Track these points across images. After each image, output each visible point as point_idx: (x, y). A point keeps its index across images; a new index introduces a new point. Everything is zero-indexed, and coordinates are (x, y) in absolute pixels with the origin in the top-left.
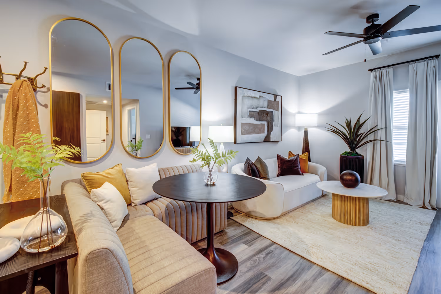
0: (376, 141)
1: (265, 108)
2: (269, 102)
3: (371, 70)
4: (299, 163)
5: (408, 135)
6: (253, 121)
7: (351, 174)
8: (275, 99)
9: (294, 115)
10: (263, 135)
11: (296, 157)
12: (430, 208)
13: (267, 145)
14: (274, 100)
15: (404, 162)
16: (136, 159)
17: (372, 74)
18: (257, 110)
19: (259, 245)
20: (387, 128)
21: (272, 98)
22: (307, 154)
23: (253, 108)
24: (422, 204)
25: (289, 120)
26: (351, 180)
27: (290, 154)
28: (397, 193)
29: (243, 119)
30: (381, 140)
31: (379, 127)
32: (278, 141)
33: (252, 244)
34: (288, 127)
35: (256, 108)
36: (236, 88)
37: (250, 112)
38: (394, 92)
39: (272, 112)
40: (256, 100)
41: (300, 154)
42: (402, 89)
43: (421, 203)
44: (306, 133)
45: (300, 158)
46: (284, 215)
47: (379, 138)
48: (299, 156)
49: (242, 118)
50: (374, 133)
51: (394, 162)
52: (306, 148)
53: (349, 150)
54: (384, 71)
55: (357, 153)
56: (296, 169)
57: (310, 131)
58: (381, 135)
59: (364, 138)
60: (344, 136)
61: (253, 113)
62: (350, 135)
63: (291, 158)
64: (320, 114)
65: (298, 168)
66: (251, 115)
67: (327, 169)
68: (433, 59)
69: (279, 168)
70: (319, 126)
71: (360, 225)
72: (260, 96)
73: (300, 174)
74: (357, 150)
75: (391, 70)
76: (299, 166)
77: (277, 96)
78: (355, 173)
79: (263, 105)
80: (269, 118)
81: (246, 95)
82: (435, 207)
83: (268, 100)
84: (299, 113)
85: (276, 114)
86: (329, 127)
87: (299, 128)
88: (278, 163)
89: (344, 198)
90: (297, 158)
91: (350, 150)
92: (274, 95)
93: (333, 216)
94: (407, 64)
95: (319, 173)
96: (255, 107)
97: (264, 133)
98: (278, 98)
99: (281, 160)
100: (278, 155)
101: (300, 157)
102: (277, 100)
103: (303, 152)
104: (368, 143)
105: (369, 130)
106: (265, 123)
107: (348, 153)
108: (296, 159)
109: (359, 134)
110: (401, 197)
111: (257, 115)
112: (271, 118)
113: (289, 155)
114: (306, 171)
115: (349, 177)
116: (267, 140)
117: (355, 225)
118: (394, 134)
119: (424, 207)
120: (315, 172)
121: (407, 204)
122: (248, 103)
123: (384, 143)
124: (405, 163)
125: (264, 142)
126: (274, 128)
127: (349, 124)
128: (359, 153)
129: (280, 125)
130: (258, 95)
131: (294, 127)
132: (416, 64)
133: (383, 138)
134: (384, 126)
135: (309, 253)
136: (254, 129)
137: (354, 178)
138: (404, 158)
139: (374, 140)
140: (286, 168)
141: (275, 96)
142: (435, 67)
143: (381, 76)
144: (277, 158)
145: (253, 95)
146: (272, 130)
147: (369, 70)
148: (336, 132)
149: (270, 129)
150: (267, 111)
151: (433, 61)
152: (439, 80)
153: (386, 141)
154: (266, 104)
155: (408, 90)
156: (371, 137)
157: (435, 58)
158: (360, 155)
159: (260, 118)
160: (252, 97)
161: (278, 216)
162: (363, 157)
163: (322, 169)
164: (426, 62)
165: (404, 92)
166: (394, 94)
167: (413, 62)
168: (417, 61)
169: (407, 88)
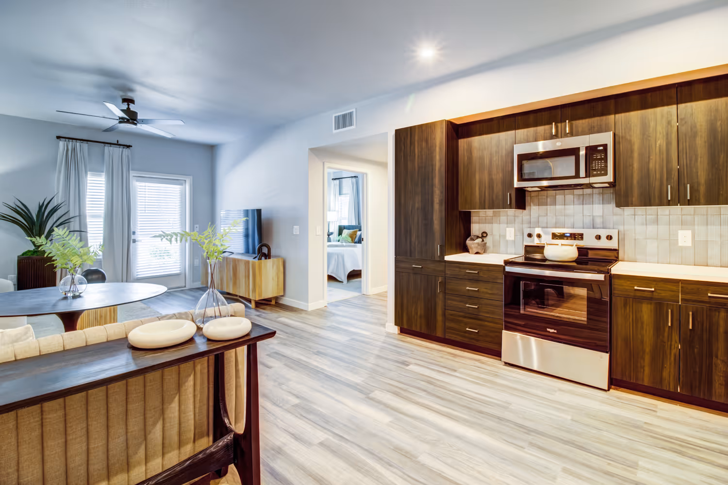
3: (58, 137)
17: (61, 143)
20: (81, 217)
31: (72, 215)
38: (89, 173)
42: (97, 171)
54: (78, 144)
75: (85, 145)
94: (103, 144)
124: (101, 257)
132: (111, 148)
134: (77, 214)
142: (128, 157)
143: (74, 149)
151: (126, 149)
152: (132, 170)
155: (104, 174)
164: (121, 149)
165: (100, 176)
166: (89, 176)
167: (109, 145)
168: (112, 145)
169: (103, 172)
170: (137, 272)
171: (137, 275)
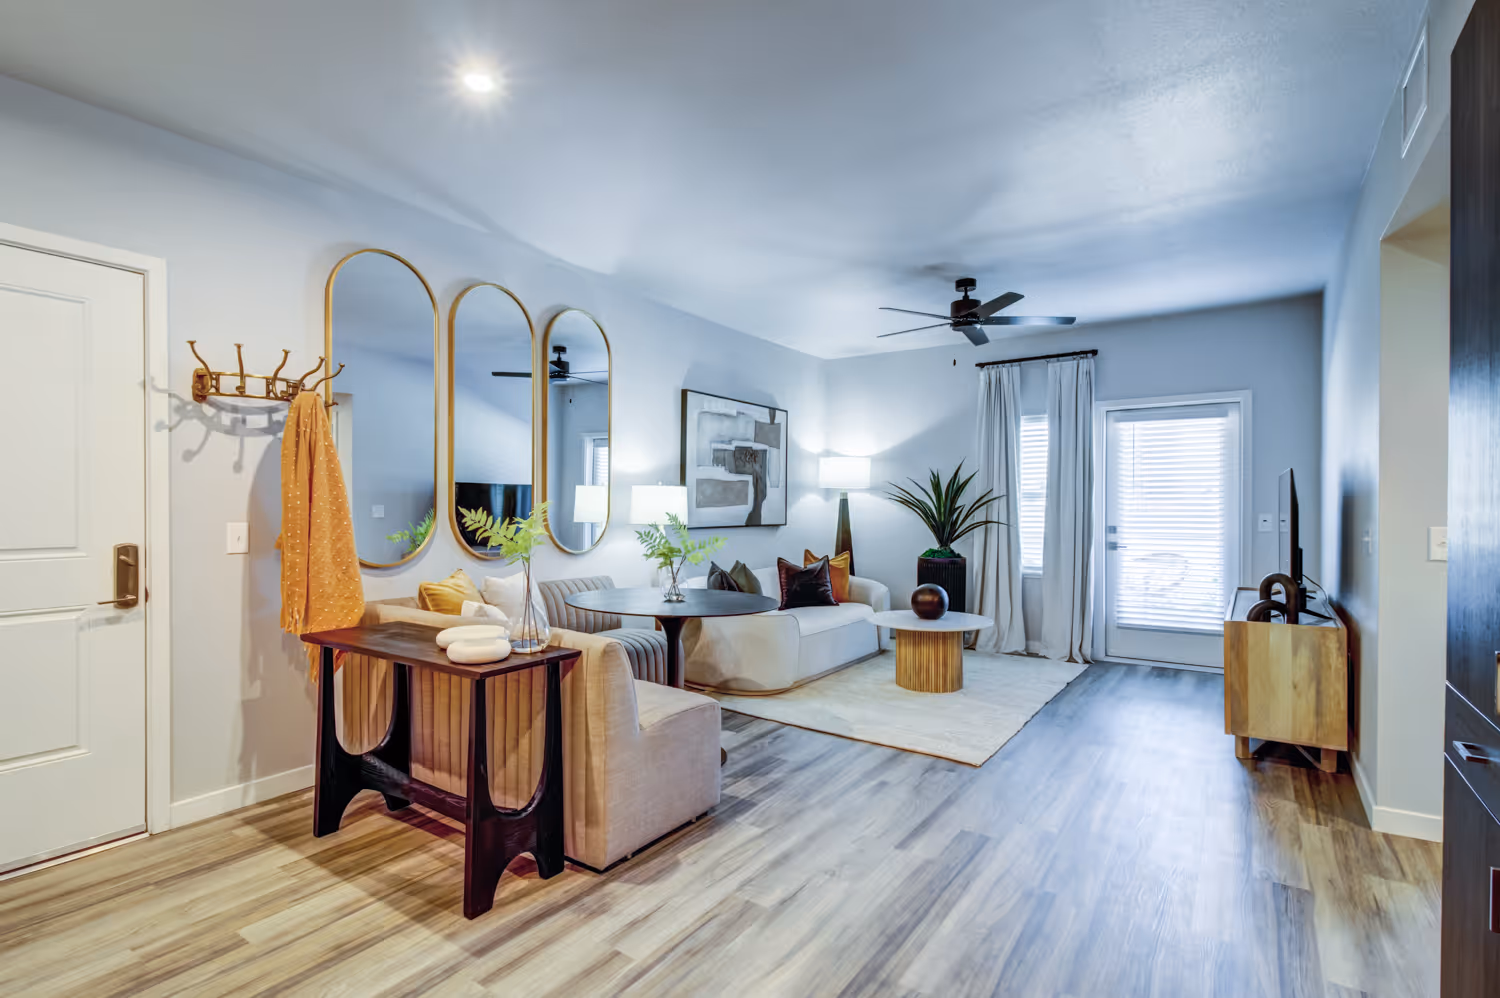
0: (989, 525)
1: (747, 440)
2: (758, 425)
3: (981, 365)
4: (828, 577)
5: (1046, 516)
6: (721, 474)
7: (933, 592)
8: (773, 417)
9: (816, 458)
10: (745, 509)
11: (821, 563)
12: (1080, 660)
13: (752, 532)
14: (769, 422)
15: (1038, 569)
16: (477, 561)
17: (983, 374)
18: (732, 447)
19: (755, 729)
20: (1009, 495)
21: (764, 416)
22: (846, 555)
23: (722, 442)
24: (1069, 655)
25: (804, 472)
26: (930, 603)
27: (808, 555)
28: (1027, 638)
29: (701, 468)
30: (998, 523)
31: (995, 494)
32: (777, 526)
33: (743, 730)
34: (803, 489)
35: (730, 442)
36: (684, 393)
37: (716, 450)
38: (1023, 419)
39: (765, 451)
40: (727, 423)
41: (832, 556)
42: (1034, 413)
43: (1066, 652)
44: (844, 504)
45: (832, 566)
46: (799, 685)
47: (996, 520)
48: (828, 561)
49: (699, 466)
50: (985, 506)
51: (1022, 570)
52: (845, 544)
53: (936, 546)
54: (1004, 370)
55: (952, 552)
56: (823, 592)
57: (851, 497)
58: (997, 511)
59: (967, 517)
60: (926, 515)
61: (721, 454)
62: (938, 509)
63: (810, 566)
64: (876, 460)
65: (825, 588)
66: (718, 459)
67: (890, 590)
68: (1087, 357)
69: (782, 590)
70: (873, 489)
71: (945, 691)
72: (739, 413)
73: (832, 604)
74: (954, 546)
75: (1016, 369)
76: (829, 584)
77: (777, 412)
78: (940, 588)
79: (743, 435)
80: (757, 467)
81: (706, 409)
82: (1089, 659)
83: (756, 422)
84: (828, 453)
85: (774, 457)
86: (896, 491)
87: (828, 493)
88: (780, 578)
89: (917, 637)
90: (824, 564)
91: (938, 546)
92: (770, 408)
93: (898, 682)
94: (1043, 361)
95: (873, 600)
96: (727, 439)
97: (746, 503)
98: (780, 417)
99: (785, 570)
100: (780, 559)
101: (831, 563)
102: (776, 421)
103: (838, 553)
104: (975, 530)
105: (978, 498)
106: (749, 478)
107: (933, 552)
108: (821, 569)
109: (957, 506)
110: (1035, 647)
111: (732, 460)
112: (763, 466)
113: (806, 559)
114: (846, 596)
115: (928, 598)
116: (753, 521)
117: (937, 691)
118: (1023, 509)
119: (1071, 660)
120: (864, 600)
121: (1044, 657)
122: (712, 427)
123: (1003, 528)
124: (1041, 572)
125: (747, 526)
126: (770, 491)
127: (936, 485)
128: (957, 552)
129: (782, 484)
130: (732, 408)
131: (815, 489)
132: (1059, 364)
133: (1003, 519)
134: (1004, 492)
135: (851, 730)
136: (723, 494)
137: (936, 599)
138: (1039, 563)
139: (987, 522)
140: (798, 589)
141: (773, 410)
142: (1088, 373)
143: (999, 381)
144: (777, 568)
145: (723, 410)
146: (764, 496)
147: (977, 365)
148: (909, 502)
149: (760, 494)
150: (754, 448)
151: (1085, 360)
152: (1096, 400)
153: (1008, 525)
154: (751, 433)
155: (1046, 416)
156: (979, 516)
157: (1090, 355)
158: (959, 556)
159: (737, 467)
160: (720, 415)
161: (788, 686)
162: (964, 560)
163: (879, 590)
164: (1075, 362)
165: (1039, 420)
166: (1022, 422)
167: (1055, 359)
168: (1061, 358)
169: (1045, 412)
170: (1119, 612)
171: (1119, 618)
